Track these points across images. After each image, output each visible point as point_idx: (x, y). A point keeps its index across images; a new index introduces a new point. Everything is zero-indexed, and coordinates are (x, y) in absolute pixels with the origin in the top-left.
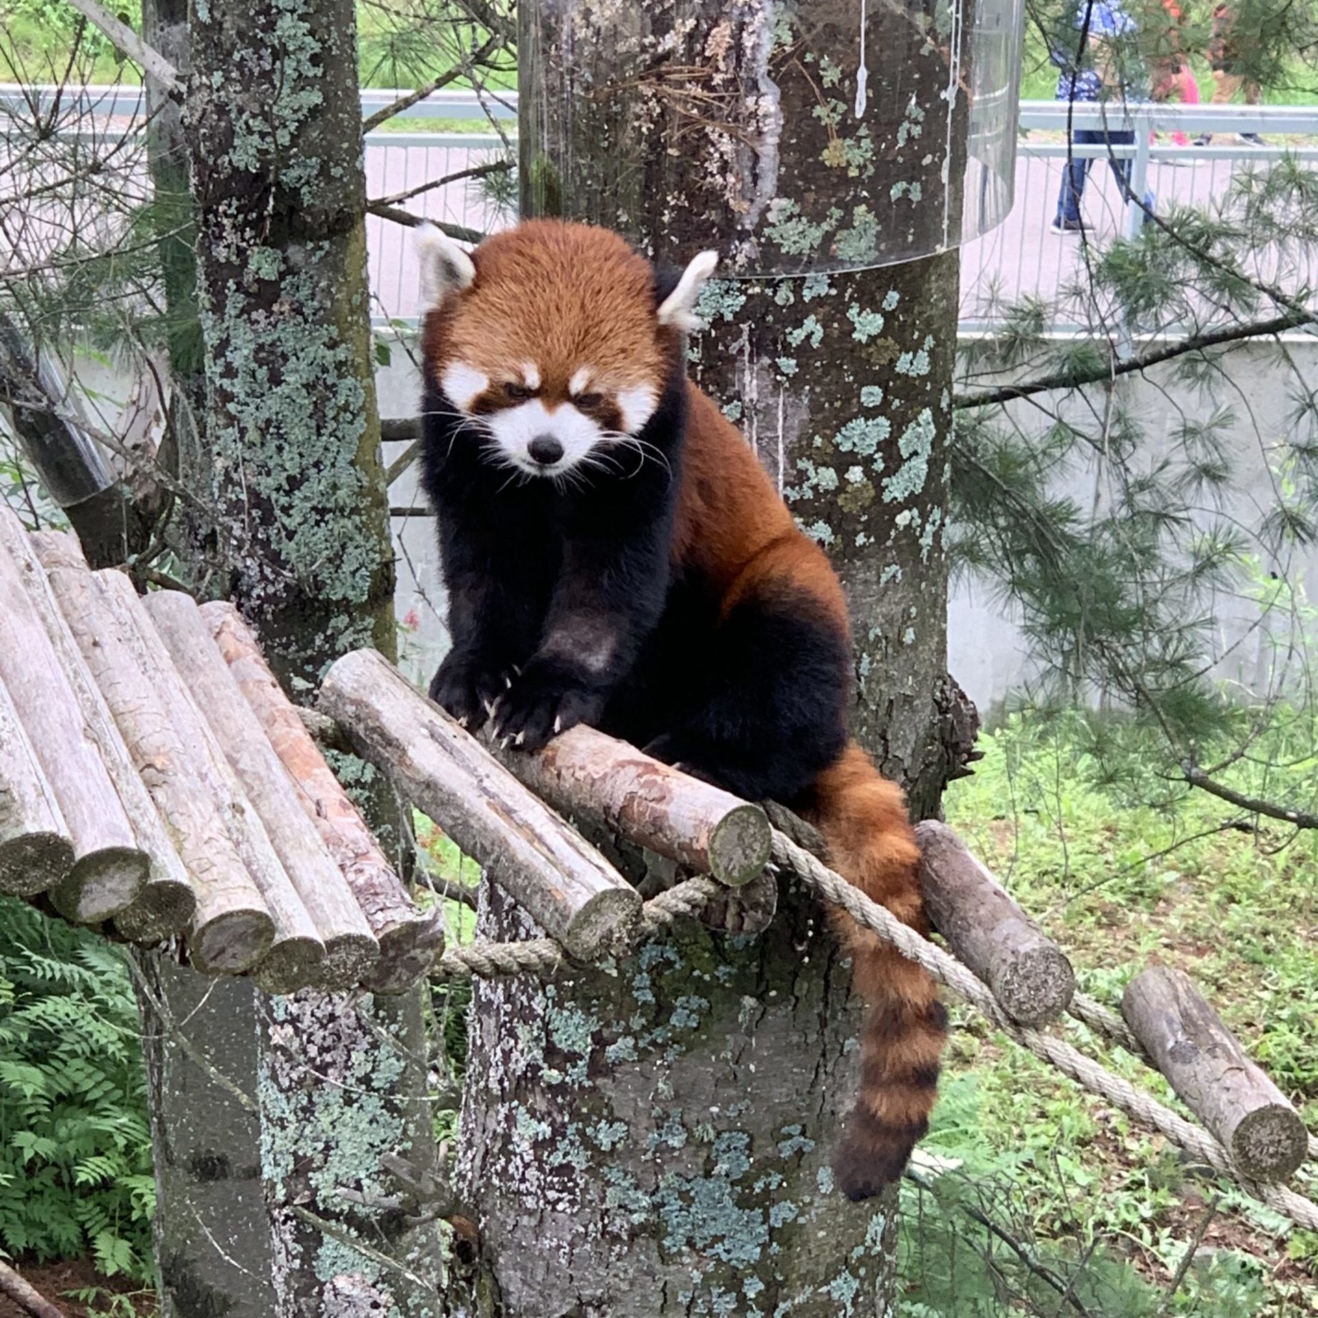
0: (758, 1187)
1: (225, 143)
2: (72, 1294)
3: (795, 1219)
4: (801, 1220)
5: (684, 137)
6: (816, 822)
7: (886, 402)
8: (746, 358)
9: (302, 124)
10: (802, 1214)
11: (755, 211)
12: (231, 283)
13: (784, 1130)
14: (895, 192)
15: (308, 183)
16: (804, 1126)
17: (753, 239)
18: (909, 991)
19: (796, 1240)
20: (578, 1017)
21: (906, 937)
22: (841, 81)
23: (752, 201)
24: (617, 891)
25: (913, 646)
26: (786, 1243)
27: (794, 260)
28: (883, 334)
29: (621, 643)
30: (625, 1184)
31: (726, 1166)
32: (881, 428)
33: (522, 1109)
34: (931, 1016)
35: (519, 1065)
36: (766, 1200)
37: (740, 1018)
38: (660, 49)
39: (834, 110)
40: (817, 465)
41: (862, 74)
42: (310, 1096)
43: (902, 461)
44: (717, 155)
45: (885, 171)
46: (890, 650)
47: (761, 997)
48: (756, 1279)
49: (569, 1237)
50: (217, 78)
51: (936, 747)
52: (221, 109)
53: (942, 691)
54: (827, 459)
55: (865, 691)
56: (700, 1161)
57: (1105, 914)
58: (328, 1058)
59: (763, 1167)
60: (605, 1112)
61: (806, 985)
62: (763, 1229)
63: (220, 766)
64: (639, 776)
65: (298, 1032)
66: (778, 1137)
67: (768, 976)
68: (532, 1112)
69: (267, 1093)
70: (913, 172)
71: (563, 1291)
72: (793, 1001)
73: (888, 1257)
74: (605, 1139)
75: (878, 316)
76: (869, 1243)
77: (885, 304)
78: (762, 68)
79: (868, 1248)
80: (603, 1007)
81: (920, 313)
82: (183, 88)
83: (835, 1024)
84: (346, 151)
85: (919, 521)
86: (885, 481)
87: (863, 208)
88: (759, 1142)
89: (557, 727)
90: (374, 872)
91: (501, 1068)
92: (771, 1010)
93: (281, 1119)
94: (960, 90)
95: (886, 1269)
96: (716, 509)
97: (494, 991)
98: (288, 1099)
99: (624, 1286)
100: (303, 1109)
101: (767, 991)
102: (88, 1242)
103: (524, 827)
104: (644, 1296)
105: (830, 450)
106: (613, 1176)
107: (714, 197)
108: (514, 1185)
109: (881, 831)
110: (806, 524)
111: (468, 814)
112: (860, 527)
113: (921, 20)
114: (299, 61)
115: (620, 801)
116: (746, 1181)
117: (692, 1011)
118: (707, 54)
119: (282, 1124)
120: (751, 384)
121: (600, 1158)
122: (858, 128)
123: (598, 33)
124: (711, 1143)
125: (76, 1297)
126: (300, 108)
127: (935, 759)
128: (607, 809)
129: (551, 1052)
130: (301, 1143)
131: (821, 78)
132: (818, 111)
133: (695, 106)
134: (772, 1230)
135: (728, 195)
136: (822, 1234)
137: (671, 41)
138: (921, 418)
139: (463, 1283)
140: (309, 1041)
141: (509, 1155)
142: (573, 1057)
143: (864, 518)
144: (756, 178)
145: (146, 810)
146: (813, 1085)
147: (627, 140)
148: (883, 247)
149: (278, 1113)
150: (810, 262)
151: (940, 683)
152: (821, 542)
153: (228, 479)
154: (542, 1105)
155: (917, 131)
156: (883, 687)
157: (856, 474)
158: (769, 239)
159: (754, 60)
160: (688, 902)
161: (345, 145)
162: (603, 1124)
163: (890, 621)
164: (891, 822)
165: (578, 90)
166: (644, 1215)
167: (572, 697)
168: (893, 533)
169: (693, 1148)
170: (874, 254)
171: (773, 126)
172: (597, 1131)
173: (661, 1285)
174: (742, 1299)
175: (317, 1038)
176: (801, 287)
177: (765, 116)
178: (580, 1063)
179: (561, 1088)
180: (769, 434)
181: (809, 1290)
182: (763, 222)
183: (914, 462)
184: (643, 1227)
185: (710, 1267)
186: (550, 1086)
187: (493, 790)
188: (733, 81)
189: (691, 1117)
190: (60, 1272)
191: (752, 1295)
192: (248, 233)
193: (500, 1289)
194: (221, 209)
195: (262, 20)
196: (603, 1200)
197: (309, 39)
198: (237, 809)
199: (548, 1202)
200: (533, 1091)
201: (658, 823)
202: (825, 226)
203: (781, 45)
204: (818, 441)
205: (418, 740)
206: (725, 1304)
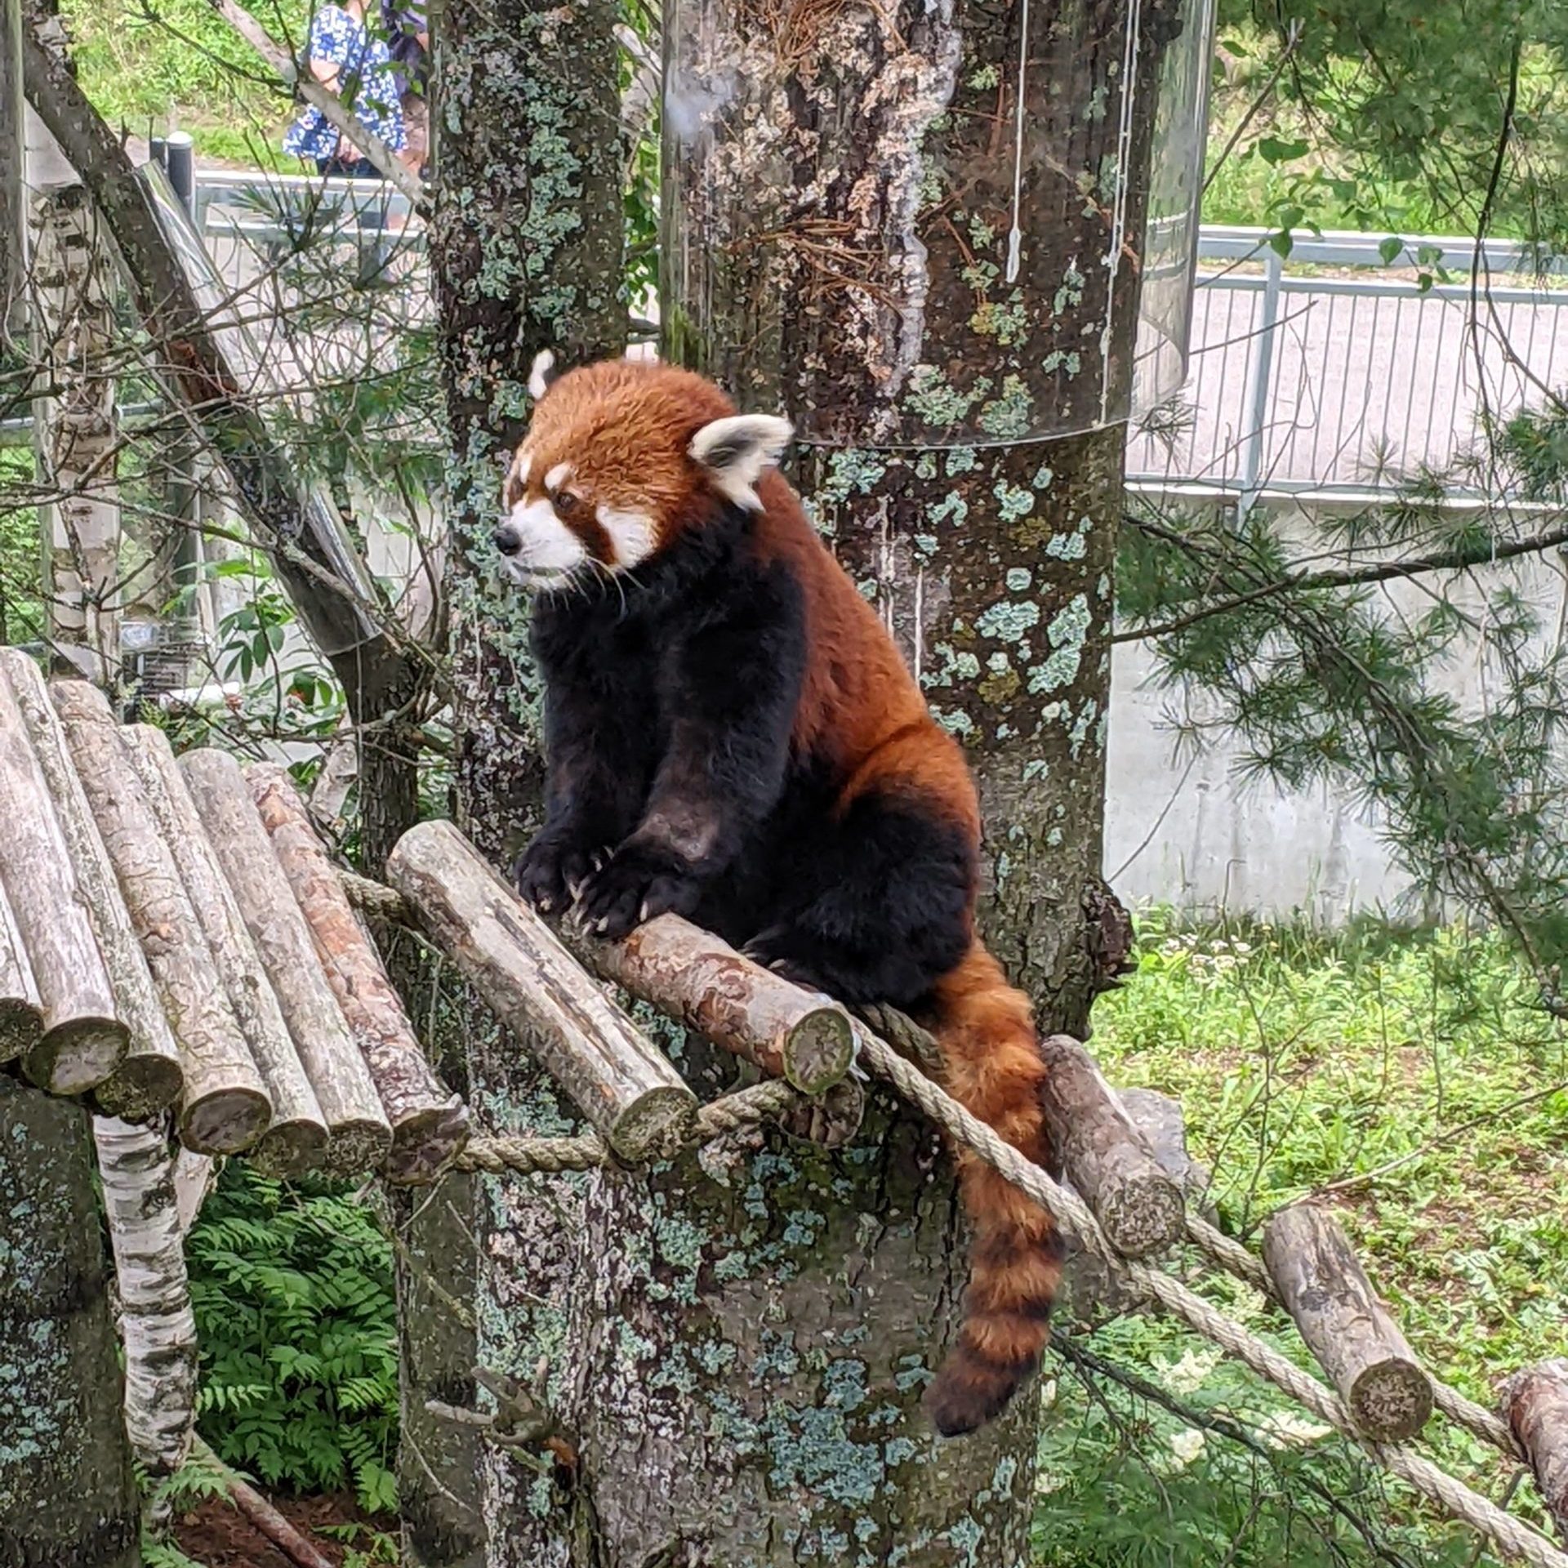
0: (874, 1420)
1: (473, 268)
2: (330, 1530)
3: (913, 1458)
4: (920, 1459)
5: (824, 296)
6: (934, 1031)
7: (1035, 587)
8: (883, 533)
9: (558, 249)
10: (921, 1452)
11: (897, 377)
12: (475, 420)
13: (904, 1360)
14: (1051, 362)
15: (561, 313)
16: (925, 1358)
17: (894, 407)
18: (1023, 1215)
19: (914, 1481)
20: (688, 1228)
21: (1008, 1157)
22: (993, 242)
23: (894, 367)
24: (670, 1090)
25: (1060, 848)
26: (905, 1485)
27: (937, 432)
28: (1033, 514)
29: (722, 830)
30: (732, 1411)
31: (839, 1396)
32: (1028, 615)
33: (627, 1325)
34: (1044, 1243)
35: (626, 1277)
36: (881, 1436)
37: (858, 1236)
38: (801, 201)
39: (984, 273)
40: (957, 650)
41: (1016, 236)
42: (530, 1313)
43: (1050, 649)
44: (857, 317)
45: (1039, 340)
46: (1033, 850)
47: (881, 1216)
48: (869, 1520)
49: (671, 1465)
50: (467, 194)
51: (1081, 957)
52: (470, 229)
53: (1092, 897)
54: (969, 644)
55: (1002, 893)
56: (812, 1389)
57: (1521, 1157)
58: (551, 1271)
59: (880, 1399)
60: (713, 1332)
61: (930, 1205)
62: (877, 1467)
63: (237, 936)
64: (721, 971)
65: (521, 1242)
66: (896, 1368)
67: (888, 1193)
68: (637, 1328)
69: (485, 1305)
70: (1072, 341)
71: (663, 1525)
72: (915, 1220)
73: (1020, 1505)
74: (711, 1362)
75: (1028, 494)
76: (996, 1488)
77: (1036, 482)
78: (909, 225)
79: (996, 1494)
80: (713, 1219)
81: (1076, 493)
82: (431, 204)
83: (962, 1248)
84: (606, 281)
85: (1070, 715)
86: (1032, 670)
87: (1015, 378)
88: (875, 1372)
89: (644, 914)
90: (400, 1055)
91: (608, 1281)
92: (892, 1230)
93: (498, 1337)
94: (1124, 254)
95: (1018, 1517)
96: (850, 695)
97: (603, 1197)
98: (507, 1315)
99: (728, 1522)
100: (524, 1327)
101: (888, 1208)
102: (350, 1472)
103: (581, 1017)
104: (748, 1534)
105: (972, 634)
106: (720, 1401)
107: (853, 361)
108: (616, 1407)
109: (1003, 1041)
110: (943, 713)
111: (525, 1000)
112: (1001, 718)
113: (1083, 179)
114: (556, 180)
115: (700, 997)
116: (861, 1413)
117: (807, 1228)
118: (851, 207)
119: (499, 1341)
120: (888, 562)
121: (705, 1381)
122: (1010, 293)
123: (737, 180)
124: (823, 1370)
125: (335, 1534)
126: (556, 232)
127: (1080, 969)
128: (686, 1004)
129: (658, 1264)
130: (519, 1365)
131: (971, 238)
132: (968, 273)
133: (836, 263)
134: (887, 1467)
135: (868, 359)
136: (942, 1475)
137: (813, 192)
138: (1074, 604)
139: (561, 1511)
140: (532, 1252)
141: (612, 1373)
142: (680, 1272)
143: (1008, 709)
144: (898, 342)
145: (139, 979)
146: (937, 1312)
147: (765, 296)
148: (1035, 420)
149: (496, 1331)
150: (954, 434)
151: (1090, 887)
152: (959, 734)
153: (466, 634)
154: (647, 1322)
155: (1076, 298)
156: (1023, 889)
157: (999, 661)
158: (911, 408)
159: (900, 216)
160: (757, 1106)
161: (605, 274)
162: (710, 1345)
163: (1034, 818)
164: (1013, 1033)
165: (715, 240)
166: (751, 1445)
167: (661, 883)
168: (1039, 726)
169: (804, 1376)
170: (1025, 428)
171: (918, 288)
172: (703, 1352)
173: (767, 1521)
174: (854, 1541)
175: (541, 1251)
176: (945, 459)
177: (910, 277)
178: (688, 1278)
179: (666, 1305)
180: (906, 615)
181: (927, 1536)
182: (905, 390)
183: (1064, 652)
184: (750, 1457)
185: (821, 1504)
186: (656, 1302)
187: (555, 976)
188: (876, 238)
189: (804, 1341)
190: (320, 1506)
191: (864, 1537)
192: (495, 365)
193: (598, 1518)
194: (466, 338)
195: (517, 132)
196: (707, 1428)
197: (567, 156)
198: (251, 982)
199: (649, 1426)
200: (638, 1306)
201: (736, 1022)
202: (972, 397)
203: (928, 201)
204: (959, 625)
205: (482, 920)
206: (835, 1547)
